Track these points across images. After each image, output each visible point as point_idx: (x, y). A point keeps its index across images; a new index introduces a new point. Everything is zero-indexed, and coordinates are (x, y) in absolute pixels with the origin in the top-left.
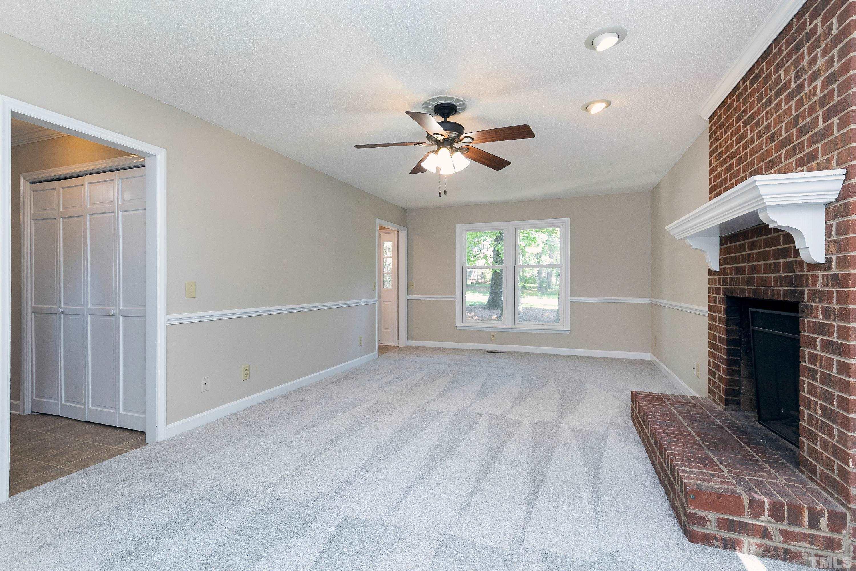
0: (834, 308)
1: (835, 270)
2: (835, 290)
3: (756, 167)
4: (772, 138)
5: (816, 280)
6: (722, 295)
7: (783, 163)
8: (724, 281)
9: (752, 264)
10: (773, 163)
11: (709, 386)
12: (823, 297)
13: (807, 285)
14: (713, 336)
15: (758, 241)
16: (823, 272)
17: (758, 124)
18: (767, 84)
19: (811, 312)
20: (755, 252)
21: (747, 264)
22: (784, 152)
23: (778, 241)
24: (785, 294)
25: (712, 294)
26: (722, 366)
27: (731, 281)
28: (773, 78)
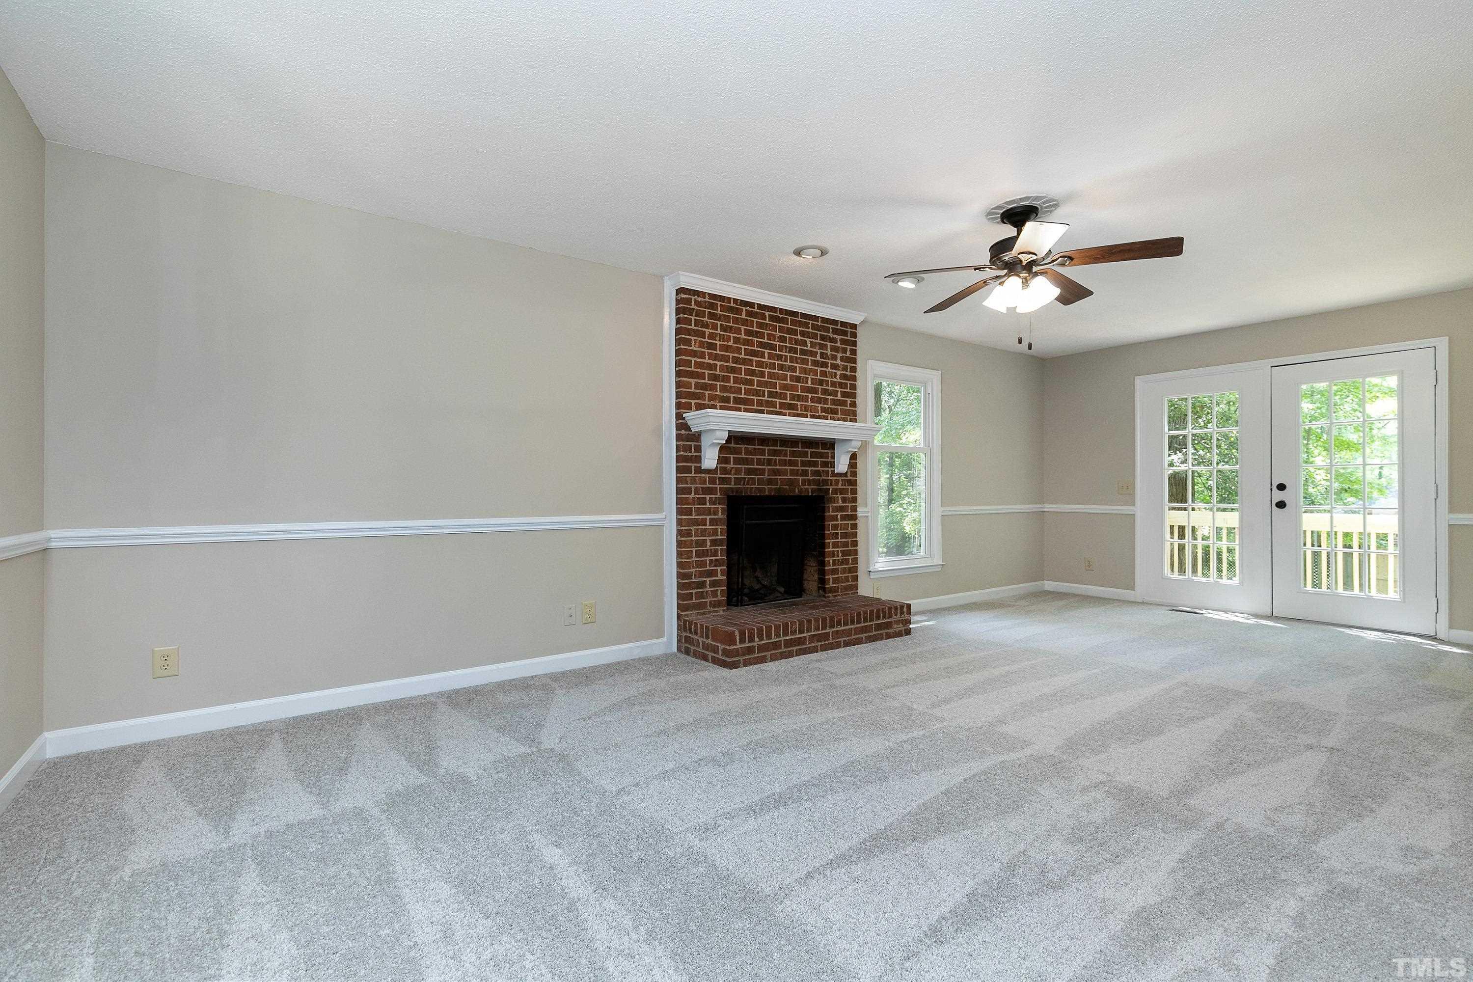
0: (849, 497)
2: (850, 487)
3: (778, 390)
4: (798, 379)
5: (837, 482)
6: (718, 495)
7: (809, 403)
8: (723, 481)
9: (774, 467)
10: (799, 398)
11: (686, 604)
12: (842, 491)
13: (831, 485)
14: (697, 542)
15: (783, 450)
16: (843, 478)
17: (780, 357)
18: (792, 336)
19: (834, 500)
20: (778, 458)
21: (767, 467)
22: (810, 396)
23: (805, 454)
24: (813, 491)
25: (693, 495)
26: (719, 569)
27: (737, 481)
28: (799, 337)
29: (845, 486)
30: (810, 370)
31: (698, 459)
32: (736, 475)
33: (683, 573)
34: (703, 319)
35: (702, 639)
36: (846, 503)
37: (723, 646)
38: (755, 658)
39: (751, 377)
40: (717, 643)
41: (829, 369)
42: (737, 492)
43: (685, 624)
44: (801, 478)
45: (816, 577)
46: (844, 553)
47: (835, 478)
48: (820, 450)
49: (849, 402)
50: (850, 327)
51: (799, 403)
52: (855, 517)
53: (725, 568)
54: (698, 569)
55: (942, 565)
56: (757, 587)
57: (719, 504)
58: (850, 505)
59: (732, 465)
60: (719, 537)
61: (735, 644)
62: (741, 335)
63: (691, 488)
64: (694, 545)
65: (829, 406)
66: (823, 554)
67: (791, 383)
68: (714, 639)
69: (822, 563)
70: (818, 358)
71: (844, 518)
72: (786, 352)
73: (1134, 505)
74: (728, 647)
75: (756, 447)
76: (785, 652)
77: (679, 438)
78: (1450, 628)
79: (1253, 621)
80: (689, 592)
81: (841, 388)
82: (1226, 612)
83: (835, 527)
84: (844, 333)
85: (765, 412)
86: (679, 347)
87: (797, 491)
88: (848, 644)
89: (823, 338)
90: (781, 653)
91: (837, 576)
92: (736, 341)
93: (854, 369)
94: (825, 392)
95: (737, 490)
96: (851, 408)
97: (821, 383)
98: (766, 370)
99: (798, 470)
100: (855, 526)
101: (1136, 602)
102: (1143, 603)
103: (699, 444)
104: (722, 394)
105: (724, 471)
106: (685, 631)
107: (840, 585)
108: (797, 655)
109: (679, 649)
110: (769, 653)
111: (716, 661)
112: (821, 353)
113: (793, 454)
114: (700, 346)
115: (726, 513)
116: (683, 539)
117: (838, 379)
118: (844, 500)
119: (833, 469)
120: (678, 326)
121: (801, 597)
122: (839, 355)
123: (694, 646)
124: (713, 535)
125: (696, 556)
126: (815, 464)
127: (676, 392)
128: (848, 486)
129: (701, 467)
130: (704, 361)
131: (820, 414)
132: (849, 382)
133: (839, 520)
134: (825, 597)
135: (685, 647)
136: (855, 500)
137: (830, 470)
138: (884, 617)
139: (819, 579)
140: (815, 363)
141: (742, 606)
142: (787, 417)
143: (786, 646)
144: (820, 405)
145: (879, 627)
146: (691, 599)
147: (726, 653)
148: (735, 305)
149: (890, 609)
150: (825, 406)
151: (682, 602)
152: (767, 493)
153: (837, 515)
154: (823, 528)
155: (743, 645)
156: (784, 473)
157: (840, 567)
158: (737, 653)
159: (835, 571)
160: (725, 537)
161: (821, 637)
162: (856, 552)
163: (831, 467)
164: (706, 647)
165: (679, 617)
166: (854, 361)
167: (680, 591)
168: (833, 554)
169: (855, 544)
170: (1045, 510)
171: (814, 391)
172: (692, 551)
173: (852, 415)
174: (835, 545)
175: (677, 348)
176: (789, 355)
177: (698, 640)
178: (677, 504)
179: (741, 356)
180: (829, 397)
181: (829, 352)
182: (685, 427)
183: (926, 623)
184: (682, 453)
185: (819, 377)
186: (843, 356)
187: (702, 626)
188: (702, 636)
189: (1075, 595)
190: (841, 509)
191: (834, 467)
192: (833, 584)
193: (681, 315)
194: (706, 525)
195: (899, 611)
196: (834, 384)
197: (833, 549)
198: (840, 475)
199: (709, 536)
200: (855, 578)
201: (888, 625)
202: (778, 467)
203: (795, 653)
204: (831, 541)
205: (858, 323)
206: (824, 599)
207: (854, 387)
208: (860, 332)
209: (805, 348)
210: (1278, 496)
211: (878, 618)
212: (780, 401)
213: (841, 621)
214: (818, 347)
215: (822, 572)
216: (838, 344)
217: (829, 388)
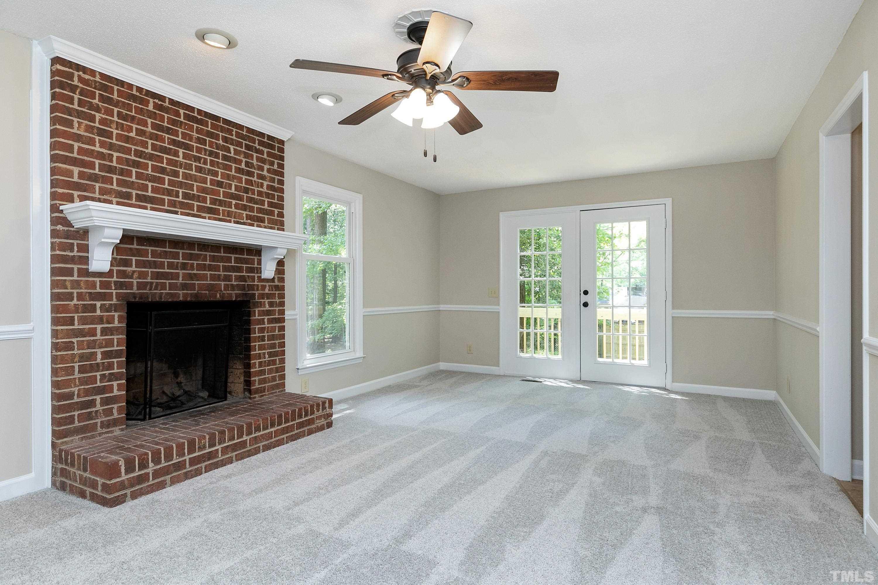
0: (276, 301)
1: (277, 283)
2: (277, 292)
3: (195, 192)
4: (220, 184)
5: (264, 287)
6: (114, 301)
7: (233, 209)
8: (120, 285)
9: (190, 272)
10: (221, 203)
11: (63, 429)
12: (268, 296)
13: (258, 290)
14: (82, 358)
15: (201, 255)
16: (270, 284)
17: (198, 159)
18: (214, 140)
19: (261, 304)
20: (195, 262)
21: (181, 272)
22: (234, 202)
23: (229, 260)
24: (237, 296)
25: (75, 302)
26: (115, 384)
27: (141, 286)
28: (221, 142)
29: (273, 291)
30: (234, 177)
31: (85, 260)
32: (140, 278)
33: (59, 393)
34: (92, 101)
35: (79, 472)
36: (273, 307)
37: (103, 481)
38: (149, 486)
39: (160, 175)
40: (96, 477)
41: (255, 179)
42: (141, 298)
43: (60, 455)
44: (223, 283)
45: (242, 379)
46: (271, 355)
47: (262, 284)
48: (245, 256)
49: (276, 212)
50: (278, 142)
51: (221, 208)
52: (283, 320)
53: (124, 381)
54: (83, 387)
55: (364, 357)
56: (178, 393)
57: (116, 311)
58: (277, 309)
59: (134, 268)
60: (115, 348)
61: (119, 475)
62: (147, 127)
63: (72, 293)
64: (77, 359)
65: (255, 214)
66: (248, 357)
67: (210, 187)
68: (93, 473)
69: (248, 366)
70: (243, 166)
71: (270, 321)
72: (205, 155)
73: (499, 305)
74: (108, 482)
75: (167, 250)
76: (191, 471)
77: (54, 234)
78: (673, 382)
79: (571, 385)
80: (68, 415)
81: (269, 198)
82: (555, 379)
83: (262, 330)
84: (272, 147)
85: (179, 213)
86: (55, 127)
87: (218, 296)
88: (267, 448)
89: (248, 147)
90: (186, 473)
91: (263, 377)
92: (140, 133)
93: (281, 182)
94: (250, 200)
95: (141, 295)
96: (277, 218)
97: (246, 190)
98: (181, 170)
99: (220, 275)
100: (282, 329)
101: (500, 375)
102: (504, 376)
103: (86, 243)
104: (120, 189)
105: (122, 274)
106: (61, 463)
107: (266, 385)
108: (205, 472)
109: (54, 484)
110: (170, 476)
111: (94, 498)
112: (246, 161)
113: (213, 258)
114: (86, 131)
115: (126, 321)
116: (59, 353)
117: (265, 189)
118: (271, 304)
119: (259, 275)
120: (54, 102)
121: (226, 400)
122: (266, 167)
123: (70, 479)
124: (106, 347)
125: (79, 372)
126: (239, 270)
127: (51, 180)
128: (275, 291)
129: (88, 269)
130: (93, 148)
131: (245, 220)
132: (276, 194)
133: (266, 323)
134: (250, 398)
135: (61, 481)
136: (282, 304)
137: (256, 275)
138: (306, 415)
139: (245, 381)
140: (238, 170)
141: (150, 418)
142: (207, 221)
143: (191, 465)
144: (245, 213)
145: (301, 425)
146: (73, 422)
147: (106, 488)
148: (138, 94)
149: (312, 406)
150: (251, 214)
151: (57, 429)
152: (181, 299)
153: (264, 319)
154: (248, 331)
155: (132, 475)
156: (204, 277)
157: (267, 368)
158: (122, 486)
159: (262, 372)
160: (125, 348)
161: (234, 448)
162: (283, 353)
163: (257, 273)
164: (84, 481)
165: (54, 445)
166: (282, 174)
167: (55, 416)
168: (259, 356)
169: (283, 345)
170: (441, 309)
171: (239, 198)
172: (73, 367)
173: (279, 225)
174: (261, 347)
175: (52, 128)
176: (209, 158)
177: (75, 473)
178: (52, 312)
179: (146, 151)
180: (256, 206)
181: (255, 162)
182: (65, 222)
183: (348, 412)
184: (58, 252)
185: (244, 185)
186: (270, 169)
187: (79, 456)
188: (79, 469)
189: (461, 373)
190: (268, 313)
191: (261, 273)
192: (259, 384)
193: (57, 90)
194: (96, 335)
195: (321, 407)
196: (260, 193)
197: (260, 352)
198: (267, 280)
199: (100, 348)
200: (283, 377)
201: (311, 422)
202: (195, 272)
203: (203, 470)
204: (257, 344)
205: (285, 140)
206: (249, 401)
207: (281, 199)
208: (286, 147)
209: (228, 154)
210: (584, 298)
211: (300, 416)
212: (199, 204)
213: (260, 427)
214: (242, 156)
215: (248, 375)
216: (265, 156)
217: (256, 197)
